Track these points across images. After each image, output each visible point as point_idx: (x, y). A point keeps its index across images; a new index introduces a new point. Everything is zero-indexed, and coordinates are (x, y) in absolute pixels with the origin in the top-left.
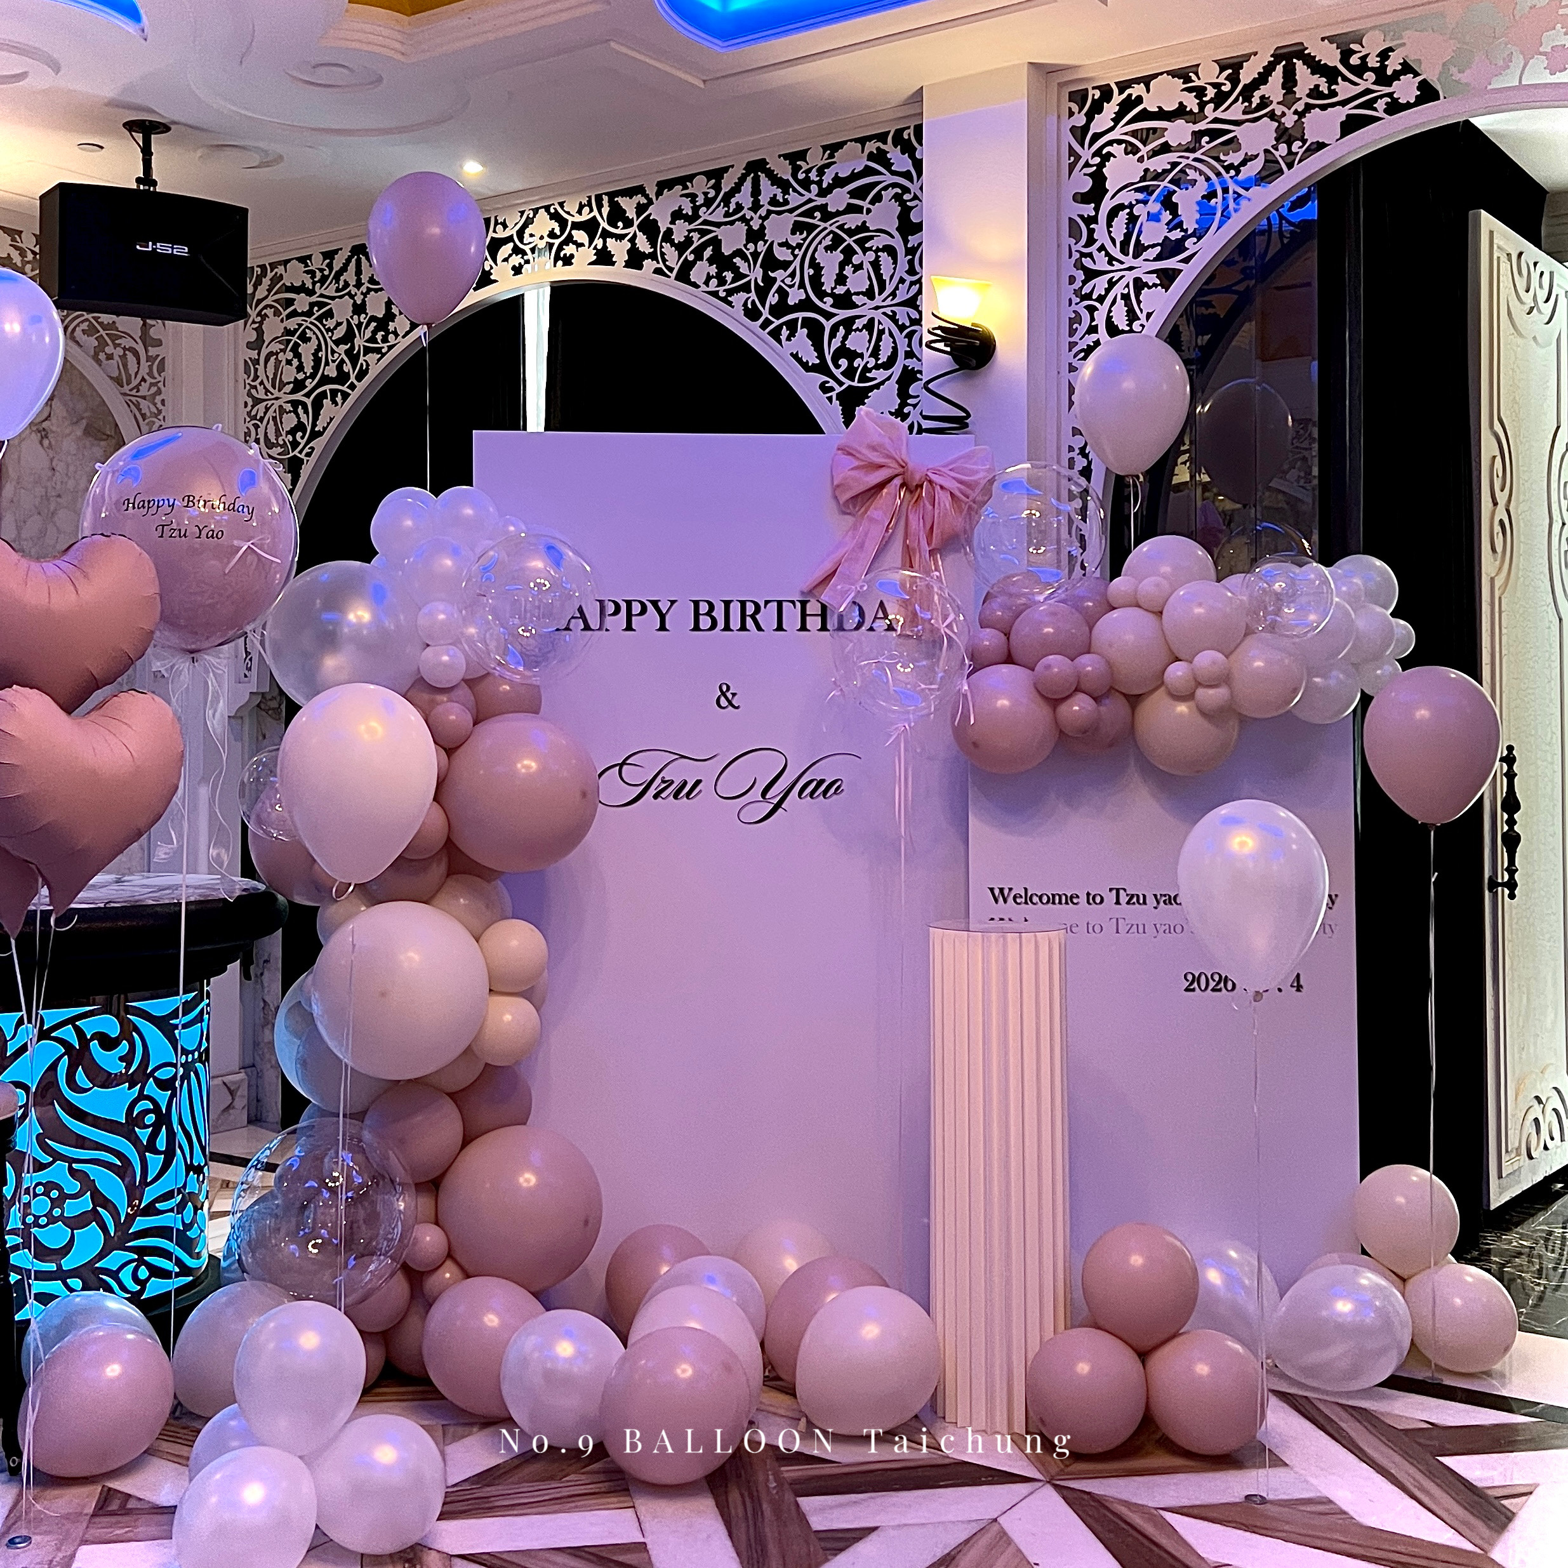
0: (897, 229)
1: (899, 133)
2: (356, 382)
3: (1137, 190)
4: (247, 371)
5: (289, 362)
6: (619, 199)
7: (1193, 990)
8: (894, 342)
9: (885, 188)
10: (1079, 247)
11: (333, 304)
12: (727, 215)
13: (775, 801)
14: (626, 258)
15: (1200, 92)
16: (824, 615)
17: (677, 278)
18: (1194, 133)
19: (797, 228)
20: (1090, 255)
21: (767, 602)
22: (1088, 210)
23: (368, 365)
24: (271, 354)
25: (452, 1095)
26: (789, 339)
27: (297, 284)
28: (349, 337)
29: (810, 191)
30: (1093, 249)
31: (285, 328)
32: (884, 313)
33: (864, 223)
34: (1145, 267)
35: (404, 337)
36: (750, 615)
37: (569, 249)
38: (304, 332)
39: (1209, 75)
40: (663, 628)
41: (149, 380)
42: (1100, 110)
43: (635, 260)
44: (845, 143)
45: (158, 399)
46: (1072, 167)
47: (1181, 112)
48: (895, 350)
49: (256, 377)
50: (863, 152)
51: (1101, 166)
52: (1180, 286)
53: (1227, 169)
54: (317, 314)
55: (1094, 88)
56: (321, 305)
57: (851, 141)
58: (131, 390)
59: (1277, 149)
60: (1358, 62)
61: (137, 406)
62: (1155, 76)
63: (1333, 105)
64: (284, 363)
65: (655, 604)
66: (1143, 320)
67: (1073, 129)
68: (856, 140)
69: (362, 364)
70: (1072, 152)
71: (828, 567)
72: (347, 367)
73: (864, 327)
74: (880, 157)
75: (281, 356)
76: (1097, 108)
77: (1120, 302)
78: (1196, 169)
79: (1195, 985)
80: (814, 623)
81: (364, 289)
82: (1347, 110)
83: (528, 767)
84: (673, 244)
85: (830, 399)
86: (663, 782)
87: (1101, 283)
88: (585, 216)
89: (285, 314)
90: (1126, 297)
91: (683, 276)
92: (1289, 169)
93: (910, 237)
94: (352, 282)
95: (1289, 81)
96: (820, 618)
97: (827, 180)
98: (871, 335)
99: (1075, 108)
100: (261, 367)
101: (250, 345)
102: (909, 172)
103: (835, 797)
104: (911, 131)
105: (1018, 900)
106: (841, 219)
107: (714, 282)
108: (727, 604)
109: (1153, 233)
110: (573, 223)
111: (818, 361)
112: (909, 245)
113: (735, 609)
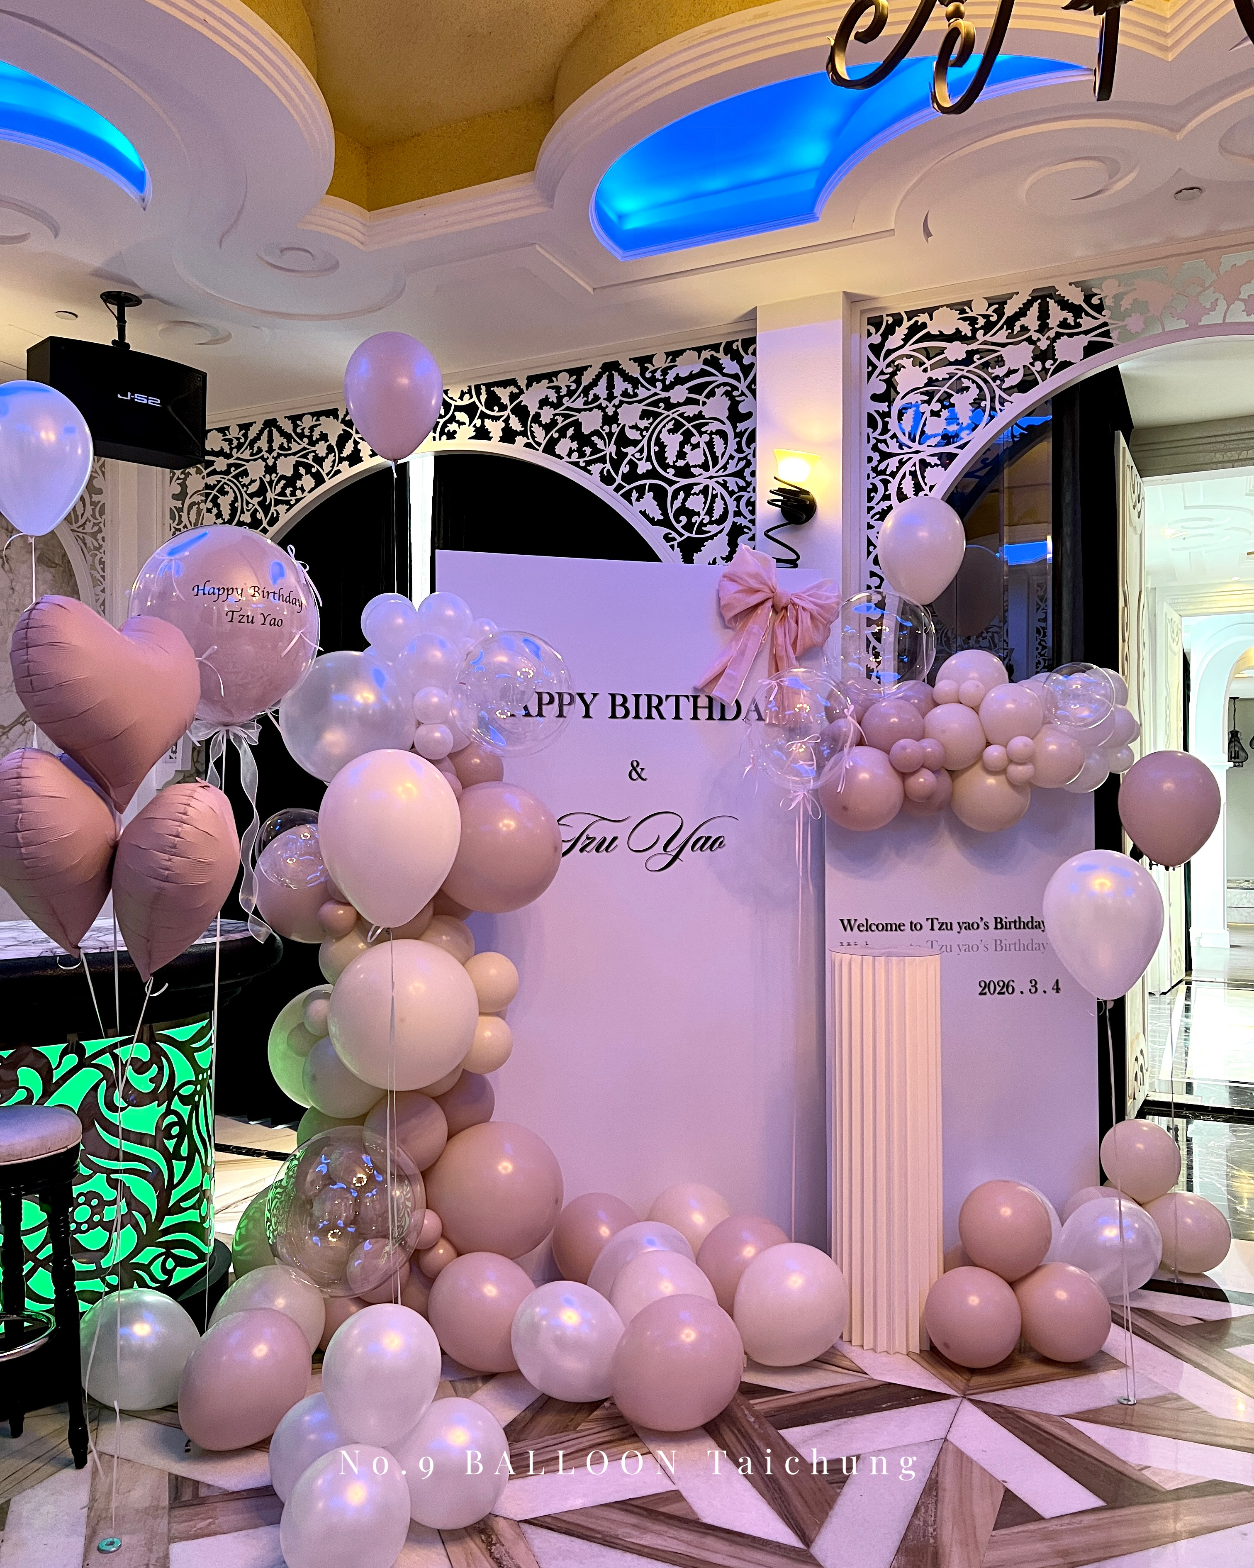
0: (728, 418)
1: (729, 344)
2: (267, 527)
3: (922, 393)
4: (173, 517)
5: (209, 511)
6: (495, 389)
7: (985, 994)
8: (725, 504)
9: (718, 386)
10: (876, 434)
11: (248, 466)
12: (586, 403)
13: (674, 853)
14: (501, 434)
15: (973, 321)
16: (710, 708)
17: (543, 451)
18: (967, 352)
19: (645, 415)
20: (885, 441)
21: (667, 697)
22: (883, 407)
23: (278, 513)
24: (193, 504)
25: (436, 1099)
26: (638, 500)
27: (217, 449)
28: (262, 491)
29: (655, 387)
30: (887, 437)
31: (206, 484)
32: (717, 482)
33: (701, 412)
34: (927, 452)
35: (309, 492)
36: (655, 706)
37: (452, 427)
38: (222, 487)
39: (979, 308)
40: (587, 715)
41: (93, 521)
42: (893, 332)
43: (508, 436)
44: (685, 350)
45: (99, 536)
46: (870, 374)
47: (957, 336)
48: (726, 510)
49: (180, 522)
50: (699, 358)
51: (894, 374)
52: (957, 467)
53: (995, 379)
54: (234, 473)
55: (887, 315)
56: (237, 466)
57: (690, 349)
58: (78, 527)
59: (1033, 366)
60: (1098, 302)
61: (83, 540)
62: (937, 308)
63: (1078, 334)
64: (204, 511)
65: (581, 695)
66: (927, 491)
67: (872, 346)
68: (694, 349)
69: (273, 513)
70: (870, 363)
71: (717, 669)
72: (260, 515)
73: (701, 492)
74: (714, 362)
75: (202, 506)
76: (890, 330)
77: (909, 478)
78: (969, 378)
79: (987, 990)
80: (703, 713)
81: (275, 454)
82: (1089, 338)
83: (508, 826)
84: (540, 424)
85: (672, 547)
86: (588, 838)
87: (893, 463)
88: (466, 401)
89: (205, 472)
90: (913, 474)
91: (550, 449)
92: (1043, 381)
93: (738, 424)
94: (265, 447)
95: (1044, 315)
96: (707, 710)
97: (670, 378)
98: (706, 498)
99: (873, 330)
100: (184, 515)
101: (175, 497)
102: (737, 374)
103: (719, 850)
104: (739, 343)
105: (861, 929)
106: (682, 409)
107: (575, 455)
108: (637, 697)
109: (936, 427)
110: (455, 406)
111: (662, 518)
112: (738, 430)
113: (643, 701)
